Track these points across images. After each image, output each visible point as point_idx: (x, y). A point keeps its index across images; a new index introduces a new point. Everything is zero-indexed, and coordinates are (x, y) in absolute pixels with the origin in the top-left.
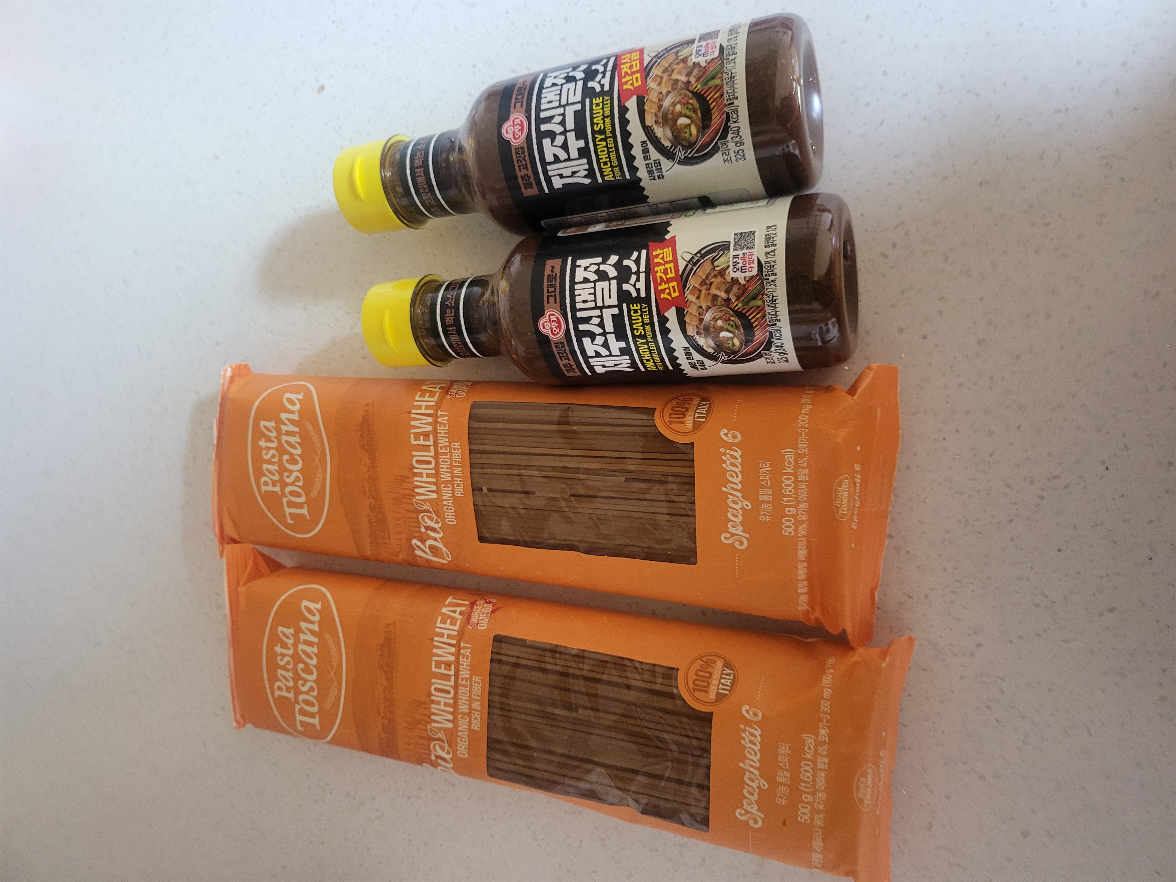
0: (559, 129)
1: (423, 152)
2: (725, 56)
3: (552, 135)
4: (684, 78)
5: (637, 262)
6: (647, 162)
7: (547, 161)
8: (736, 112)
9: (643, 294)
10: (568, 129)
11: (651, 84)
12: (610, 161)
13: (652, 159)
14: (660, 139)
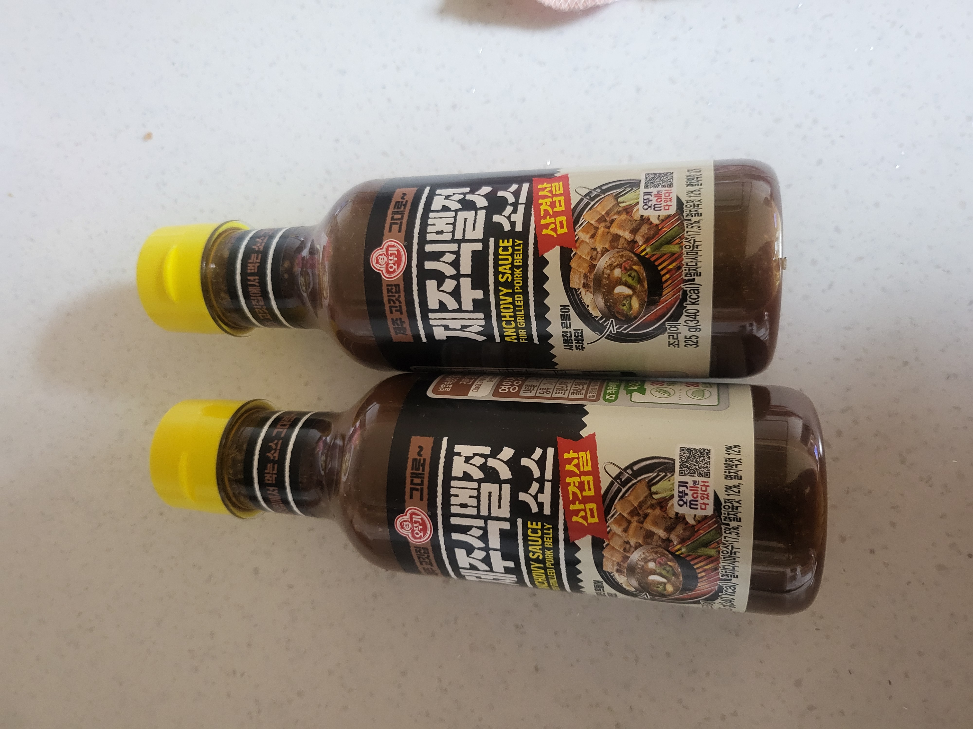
0: (449, 271)
1: (260, 255)
2: (685, 214)
3: (440, 277)
4: (627, 235)
5: (541, 463)
6: (565, 330)
7: (429, 307)
8: (696, 292)
9: (547, 511)
10: (462, 273)
11: (582, 235)
12: (515, 321)
13: (573, 327)
14: (588, 306)
